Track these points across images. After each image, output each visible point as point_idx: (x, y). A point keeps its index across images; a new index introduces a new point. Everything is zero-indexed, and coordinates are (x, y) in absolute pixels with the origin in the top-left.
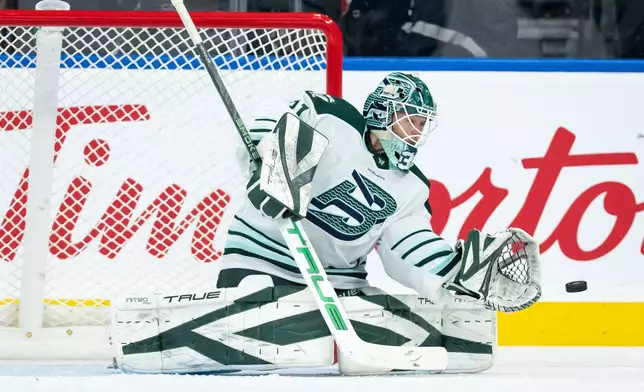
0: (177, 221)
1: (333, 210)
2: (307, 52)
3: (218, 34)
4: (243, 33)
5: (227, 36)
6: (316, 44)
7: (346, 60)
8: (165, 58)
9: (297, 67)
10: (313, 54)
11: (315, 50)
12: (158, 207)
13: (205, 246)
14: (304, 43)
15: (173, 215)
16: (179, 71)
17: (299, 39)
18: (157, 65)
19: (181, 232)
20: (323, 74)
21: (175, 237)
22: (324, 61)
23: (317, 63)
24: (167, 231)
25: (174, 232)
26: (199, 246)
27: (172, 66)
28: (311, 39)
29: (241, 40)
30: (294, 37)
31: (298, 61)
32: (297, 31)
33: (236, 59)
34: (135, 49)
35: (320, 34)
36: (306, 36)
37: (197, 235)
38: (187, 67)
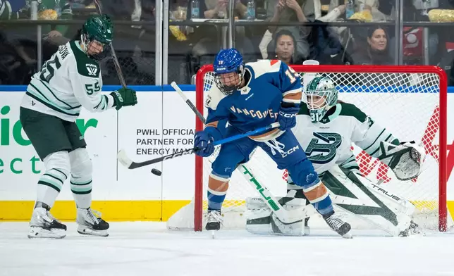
0: (370, 164)
1: (314, 153)
2: (431, 84)
3: (389, 76)
4: (401, 75)
5: (393, 77)
6: (435, 80)
7: (448, 88)
8: (364, 87)
9: (426, 91)
10: (433, 85)
11: (434, 83)
12: (361, 157)
13: (384, 176)
14: (429, 80)
15: (368, 161)
16: (371, 93)
17: (427, 78)
18: (360, 90)
19: (372, 168)
20: (438, 94)
21: (369, 171)
22: (439, 88)
23: (435, 89)
24: (365, 168)
25: (368, 169)
26: (380, 175)
27: (367, 91)
28: (432, 78)
29: (399, 79)
30: (424, 77)
31: (427, 89)
32: (426, 74)
33: (397, 88)
34: (350, 83)
35: (437, 76)
36: (430, 77)
37: (379, 170)
38: (374, 91)
